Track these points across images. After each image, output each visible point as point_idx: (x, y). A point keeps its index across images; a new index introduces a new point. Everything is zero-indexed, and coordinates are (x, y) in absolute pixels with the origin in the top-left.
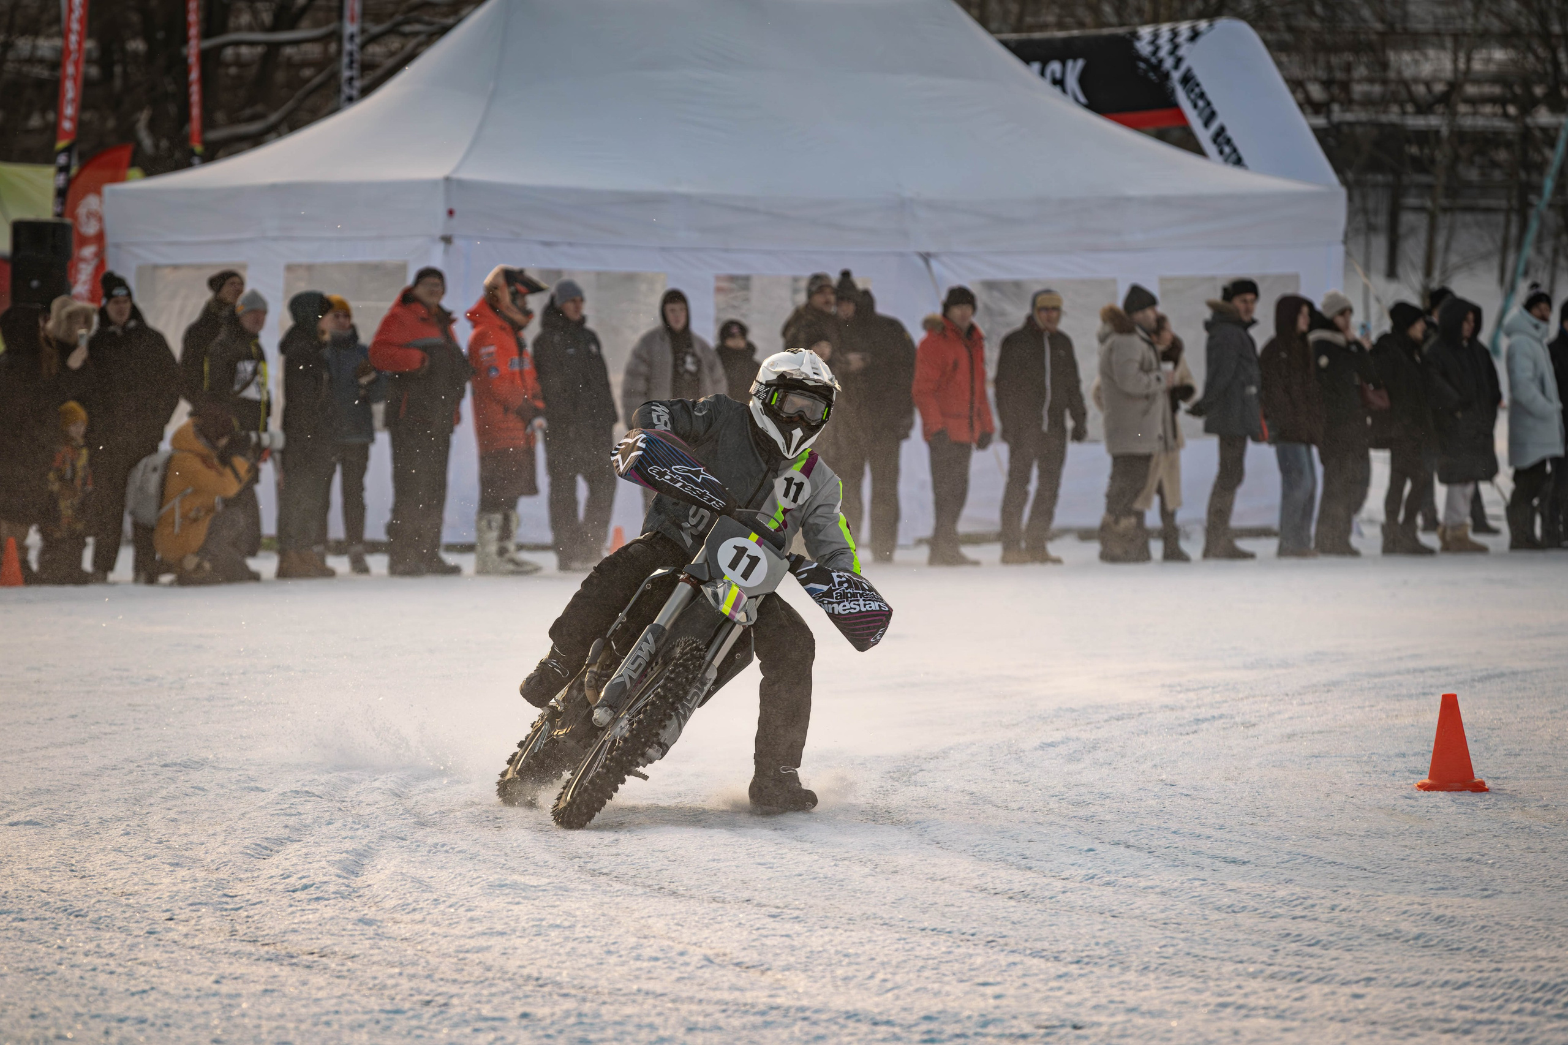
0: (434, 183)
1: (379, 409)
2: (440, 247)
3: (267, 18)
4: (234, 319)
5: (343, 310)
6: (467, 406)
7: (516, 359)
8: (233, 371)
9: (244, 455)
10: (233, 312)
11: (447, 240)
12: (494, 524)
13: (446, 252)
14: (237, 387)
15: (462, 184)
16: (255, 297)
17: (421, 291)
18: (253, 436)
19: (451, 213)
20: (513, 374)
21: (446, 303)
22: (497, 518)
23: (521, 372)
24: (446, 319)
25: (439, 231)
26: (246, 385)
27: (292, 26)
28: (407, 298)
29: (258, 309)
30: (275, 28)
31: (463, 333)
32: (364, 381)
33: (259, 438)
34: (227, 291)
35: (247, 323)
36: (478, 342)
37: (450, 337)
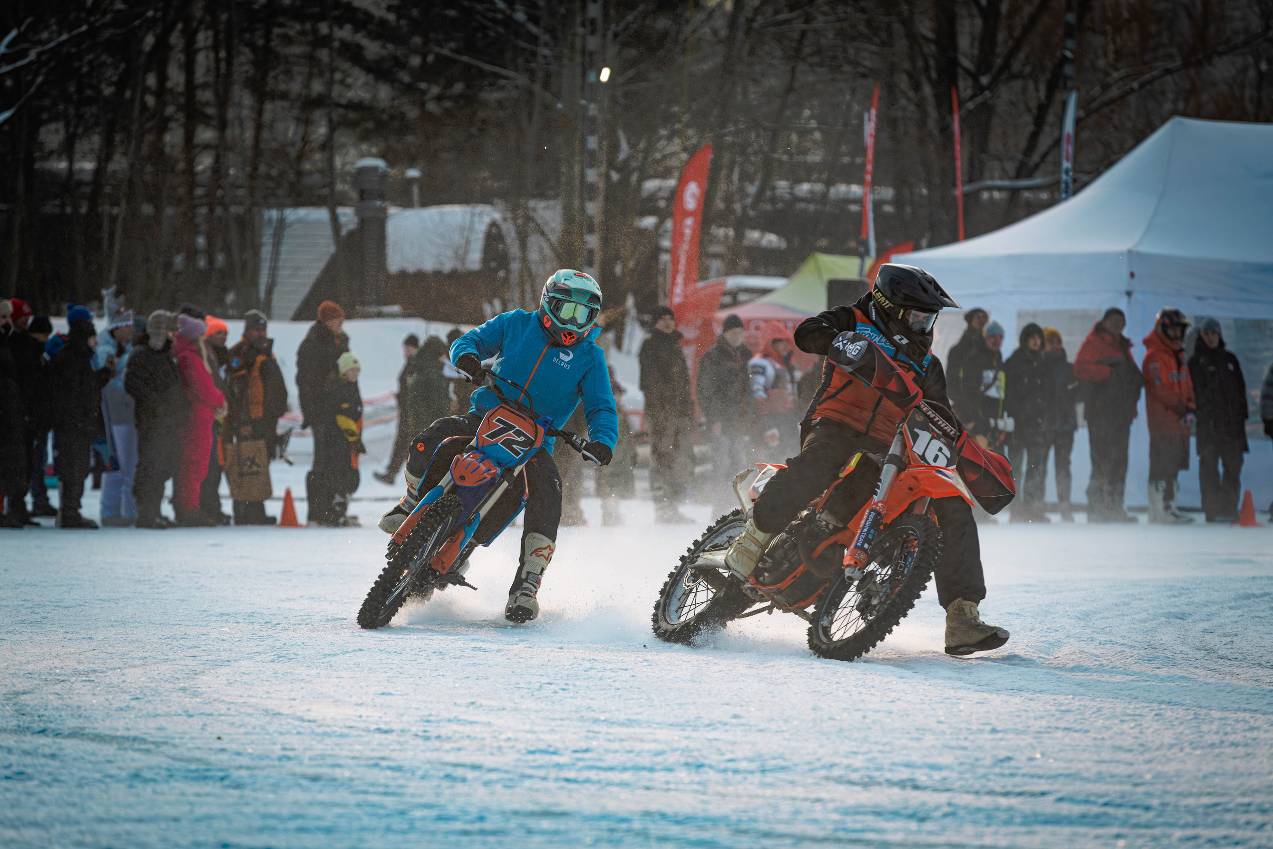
0: (1122, 254)
1: (1080, 409)
2: (1125, 299)
3: (1012, 172)
4: (982, 340)
5: (1055, 337)
6: (1141, 405)
7: (1175, 371)
8: (980, 378)
9: (985, 435)
10: (980, 335)
11: (1129, 294)
12: (1160, 488)
13: (1129, 303)
14: (982, 388)
15: (1139, 255)
16: (996, 326)
17: (1108, 325)
18: (992, 422)
19: (1132, 275)
20: (1173, 384)
21: (1126, 333)
22: (1163, 484)
23: (1179, 383)
24: (1126, 344)
25: (1124, 288)
26: (989, 387)
27: (1030, 175)
28: (1099, 329)
29: (997, 335)
30: (1018, 176)
31: (1139, 354)
32: (1070, 387)
33: (996, 424)
34: (975, 323)
35: (989, 344)
36: (1147, 361)
37: (1129, 359)
